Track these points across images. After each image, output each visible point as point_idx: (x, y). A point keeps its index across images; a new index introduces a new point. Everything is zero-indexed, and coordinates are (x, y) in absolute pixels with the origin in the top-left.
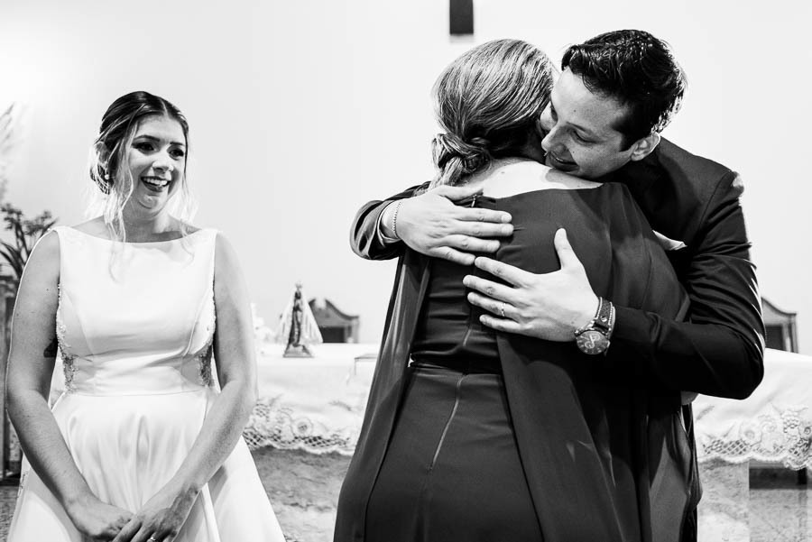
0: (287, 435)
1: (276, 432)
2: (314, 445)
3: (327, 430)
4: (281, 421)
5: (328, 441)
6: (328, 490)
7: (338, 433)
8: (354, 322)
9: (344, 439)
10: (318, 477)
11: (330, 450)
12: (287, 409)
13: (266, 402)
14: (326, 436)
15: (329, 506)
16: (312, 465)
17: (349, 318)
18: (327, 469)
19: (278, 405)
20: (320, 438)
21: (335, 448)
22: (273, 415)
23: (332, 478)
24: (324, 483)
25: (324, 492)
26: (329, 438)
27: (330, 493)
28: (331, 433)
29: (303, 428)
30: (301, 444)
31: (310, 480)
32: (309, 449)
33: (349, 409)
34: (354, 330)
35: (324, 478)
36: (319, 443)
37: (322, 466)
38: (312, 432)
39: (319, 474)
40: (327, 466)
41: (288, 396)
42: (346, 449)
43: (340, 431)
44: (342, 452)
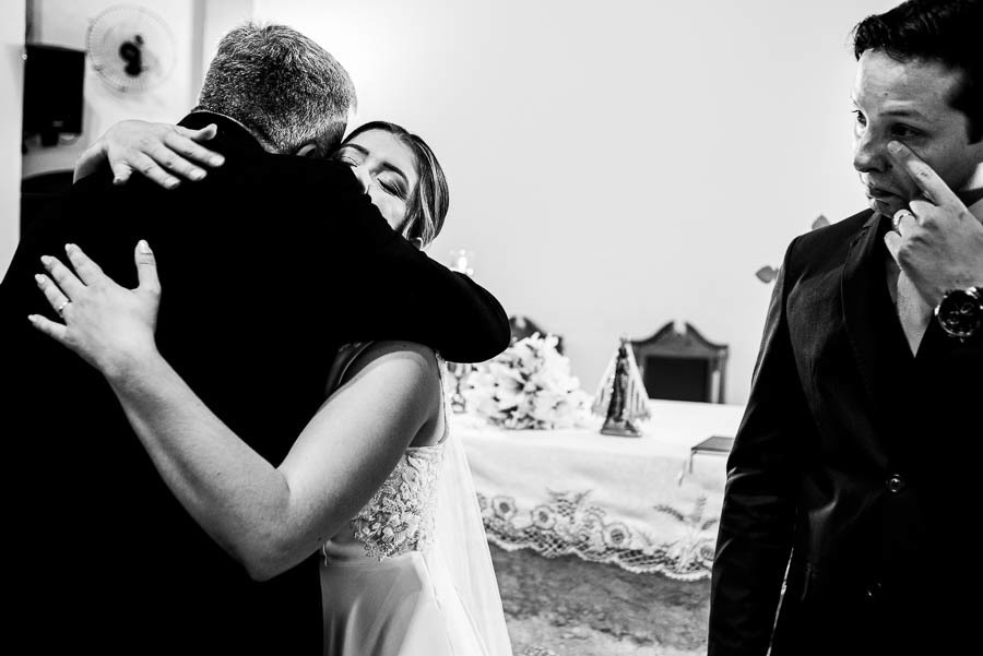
0: (597, 544)
1: (583, 539)
2: (631, 561)
3: (650, 545)
4: (589, 525)
5: (651, 557)
6: (649, 618)
7: (664, 549)
8: (722, 353)
9: (673, 557)
10: (639, 599)
11: (653, 569)
12: (597, 510)
13: (571, 497)
14: (649, 551)
15: (649, 637)
16: (630, 582)
17: (716, 348)
18: (650, 591)
19: (587, 502)
20: (640, 552)
21: (659, 567)
22: (579, 516)
23: (656, 603)
24: (645, 608)
25: (645, 619)
26: (651, 553)
27: (653, 622)
28: (655, 547)
29: (618, 536)
30: (615, 558)
31: (626, 601)
32: (624, 565)
33: (681, 518)
34: (720, 363)
35: (646, 602)
36: (638, 560)
37: (644, 585)
38: (630, 543)
39: (638, 595)
40: (651, 586)
41: (600, 493)
42: (674, 570)
43: (668, 547)
44: (669, 574)
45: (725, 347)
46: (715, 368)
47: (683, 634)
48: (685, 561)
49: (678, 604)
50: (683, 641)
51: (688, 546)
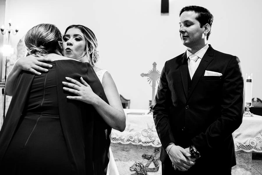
2: (113, 140)
3: (118, 136)
6: (117, 154)
7: (121, 137)
8: (129, 102)
9: (123, 139)
11: (118, 142)
14: (117, 138)
15: (117, 159)
16: (113, 146)
17: (127, 100)
18: (117, 148)
20: (115, 138)
21: (120, 141)
23: (119, 151)
24: (116, 152)
34: (128, 104)
35: (116, 151)
36: (115, 140)
37: (116, 147)
38: (113, 136)
39: (115, 149)
40: (117, 147)
42: (123, 142)
44: (122, 143)
45: (129, 100)
46: (127, 105)
47: (125, 158)
48: (126, 140)
49: (124, 151)
50: (125, 159)
51: (126, 136)
